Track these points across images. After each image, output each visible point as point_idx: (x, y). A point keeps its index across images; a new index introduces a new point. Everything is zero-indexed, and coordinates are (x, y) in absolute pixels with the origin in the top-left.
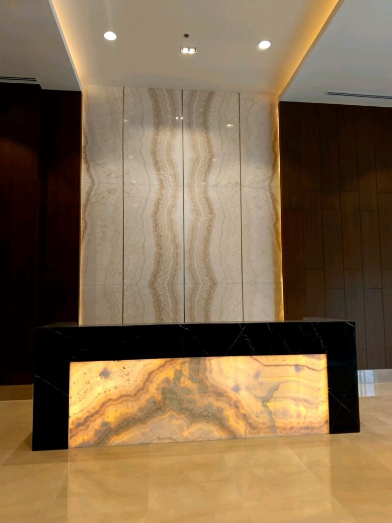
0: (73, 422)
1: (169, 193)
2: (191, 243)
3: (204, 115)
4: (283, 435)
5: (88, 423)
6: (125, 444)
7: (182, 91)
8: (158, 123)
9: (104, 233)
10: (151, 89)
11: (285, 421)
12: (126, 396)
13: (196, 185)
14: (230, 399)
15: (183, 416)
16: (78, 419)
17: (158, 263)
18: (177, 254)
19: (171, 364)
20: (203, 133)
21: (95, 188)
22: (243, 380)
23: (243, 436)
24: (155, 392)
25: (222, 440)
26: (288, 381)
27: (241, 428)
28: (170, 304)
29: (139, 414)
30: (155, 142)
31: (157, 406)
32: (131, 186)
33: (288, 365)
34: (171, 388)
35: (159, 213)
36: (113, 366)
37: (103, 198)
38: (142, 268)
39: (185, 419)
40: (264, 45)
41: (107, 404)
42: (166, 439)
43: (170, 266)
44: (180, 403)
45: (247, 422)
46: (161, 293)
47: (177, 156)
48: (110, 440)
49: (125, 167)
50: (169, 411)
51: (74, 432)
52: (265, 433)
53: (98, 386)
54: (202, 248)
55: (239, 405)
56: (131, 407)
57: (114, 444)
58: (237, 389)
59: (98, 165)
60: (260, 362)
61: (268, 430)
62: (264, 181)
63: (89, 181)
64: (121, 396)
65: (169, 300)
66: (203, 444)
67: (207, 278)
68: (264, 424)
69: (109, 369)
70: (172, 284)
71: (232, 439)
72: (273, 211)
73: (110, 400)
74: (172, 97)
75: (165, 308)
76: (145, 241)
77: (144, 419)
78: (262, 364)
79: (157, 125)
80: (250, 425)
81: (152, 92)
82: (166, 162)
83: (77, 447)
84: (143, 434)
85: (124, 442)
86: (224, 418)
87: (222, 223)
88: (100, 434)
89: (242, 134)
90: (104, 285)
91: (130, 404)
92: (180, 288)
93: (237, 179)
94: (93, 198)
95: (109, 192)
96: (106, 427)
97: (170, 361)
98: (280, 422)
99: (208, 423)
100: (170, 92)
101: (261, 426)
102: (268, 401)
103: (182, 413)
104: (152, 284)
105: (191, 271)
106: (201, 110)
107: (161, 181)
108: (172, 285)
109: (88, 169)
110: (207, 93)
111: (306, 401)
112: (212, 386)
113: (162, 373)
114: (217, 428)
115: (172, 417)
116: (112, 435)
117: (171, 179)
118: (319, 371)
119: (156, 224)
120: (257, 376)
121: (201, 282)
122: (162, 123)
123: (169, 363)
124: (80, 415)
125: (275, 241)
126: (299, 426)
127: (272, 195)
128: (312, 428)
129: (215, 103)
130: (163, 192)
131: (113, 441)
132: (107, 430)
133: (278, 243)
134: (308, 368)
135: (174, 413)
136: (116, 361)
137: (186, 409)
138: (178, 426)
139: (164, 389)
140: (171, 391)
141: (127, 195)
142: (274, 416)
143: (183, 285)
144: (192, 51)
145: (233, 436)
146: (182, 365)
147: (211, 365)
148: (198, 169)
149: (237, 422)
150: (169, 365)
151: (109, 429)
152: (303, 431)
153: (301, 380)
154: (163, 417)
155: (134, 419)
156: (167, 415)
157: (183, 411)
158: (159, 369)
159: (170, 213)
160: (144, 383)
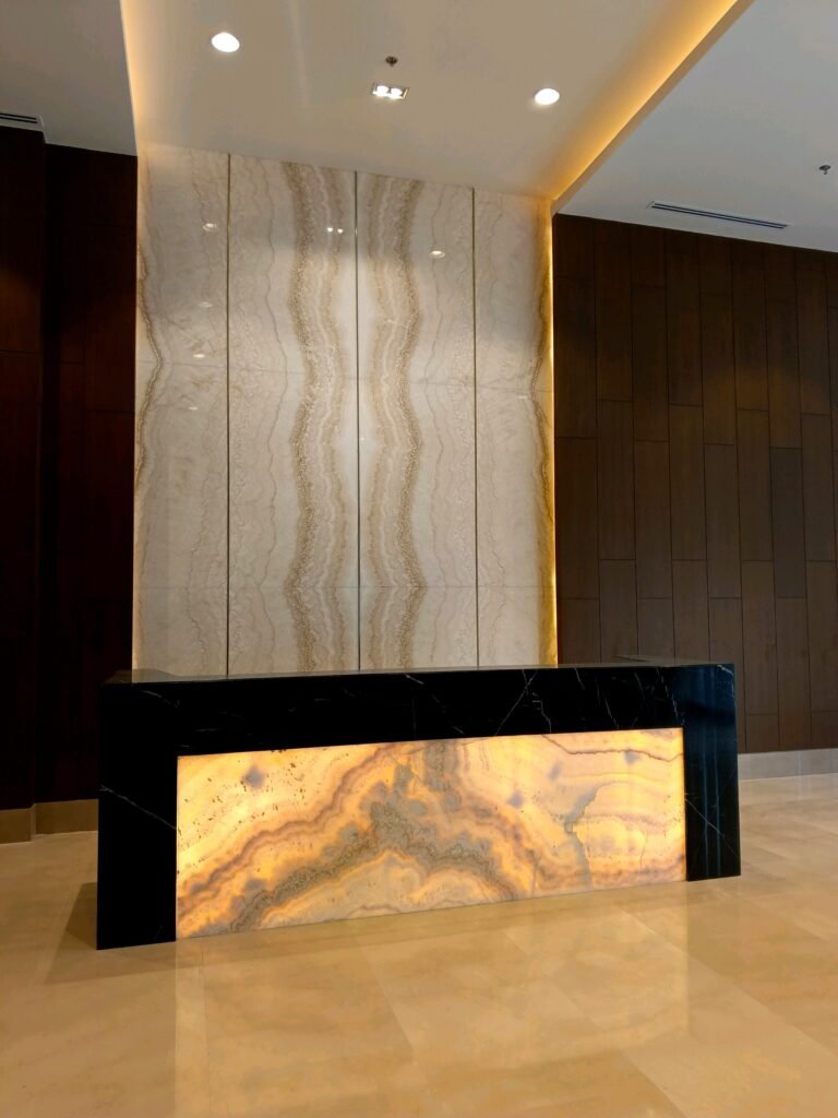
0: (185, 883)
1: (326, 391)
2: (374, 500)
3: (401, 231)
4: (602, 887)
5: (217, 884)
6: (296, 923)
7: (356, 173)
8: (305, 240)
9: (185, 475)
10: (290, 165)
11: (607, 861)
12: (298, 823)
13: (384, 377)
14: (504, 821)
15: (412, 860)
16: (195, 876)
17: (304, 541)
18: (345, 523)
19: (389, 755)
20: (398, 269)
21: (165, 374)
22: (528, 783)
23: (529, 895)
24: (357, 813)
25: (489, 903)
26: (614, 782)
27: (523, 877)
28: (329, 629)
29: (324, 861)
30: (297, 281)
31: (361, 842)
32: (244, 373)
33: (612, 751)
34: (388, 803)
35: (306, 435)
36: (269, 761)
37: (183, 396)
38: (270, 552)
39: (416, 865)
40: (547, 97)
41: (259, 843)
42: (379, 907)
43: (329, 550)
44: (406, 834)
45: (536, 865)
46: (310, 606)
47: (344, 315)
48: (264, 917)
49: (232, 332)
50: (384, 851)
51: (188, 905)
52: (571, 885)
53: (238, 805)
54: (396, 512)
55: (521, 832)
56: (307, 847)
57: (272, 925)
58: (516, 801)
59: (173, 323)
60: (559, 745)
61: (576, 879)
62: (521, 377)
63: (152, 358)
64: (288, 825)
65: (328, 621)
66: (453, 914)
67: (406, 576)
68: (568, 867)
69: (262, 768)
70: (333, 588)
71: (507, 901)
72: (538, 440)
73: (263, 833)
74: (333, 186)
75: (317, 638)
76: (275, 493)
77: (334, 870)
78: (565, 750)
79: (303, 244)
80: (542, 871)
81: (291, 169)
82: (321, 326)
83: (193, 937)
84: (333, 900)
85: (292, 919)
86: (493, 859)
87: (438, 462)
88: (243, 906)
89: (478, 276)
90: (186, 589)
91: (305, 840)
92: (349, 594)
93: (469, 370)
94: (160, 396)
95: (197, 385)
96: (256, 891)
97: (386, 749)
98: (598, 863)
99: (461, 871)
100: (331, 173)
101: (562, 872)
102: (576, 823)
103: (411, 853)
104: (291, 585)
105: (373, 560)
106: (396, 219)
107: (310, 365)
108: (335, 589)
109: (150, 332)
110: (407, 183)
111: (645, 820)
112: (470, 796)
113: (371, 774)
114: (480, 880)
115: (390, 862)
116: (269, 905)
117: (330, 360)
118: (668, 761)
119: (300, 461)
120: (555, 773)
121: (393, 583)
122: (312, 241)
123: (383, 753)
124: (200, 868)
125: (542, 502)
126: (632, 869)
127: (537, 406)
128: (656, 872)
129: (424, 207)
130: (314, 391)
131: (271, 920)
132: (257, 896)
133: (547, 506)
134: (650, 756)
135: (395, 855)
136: (277, 751)
137: (419, 846)
138: (403, 880)
139: (375, 804)
140: (389, 810)
141: (237, 392)
142: (586, 852)
143: (356, 591)
144: (396, 94)
145: (510, 895)
146: (410, 755)
147: (466, 755)
148: (387, 346)
149: (516, 868)
150: (384, 757)
151: (263, 895)
152: (639, 878)
153: (638, 779)
154: (372, 863)
155: (314, 871)
156: (380, 860)
157: (411, 849)
158: (363, 765)
159: (329, 435)
160: (335, 795)
